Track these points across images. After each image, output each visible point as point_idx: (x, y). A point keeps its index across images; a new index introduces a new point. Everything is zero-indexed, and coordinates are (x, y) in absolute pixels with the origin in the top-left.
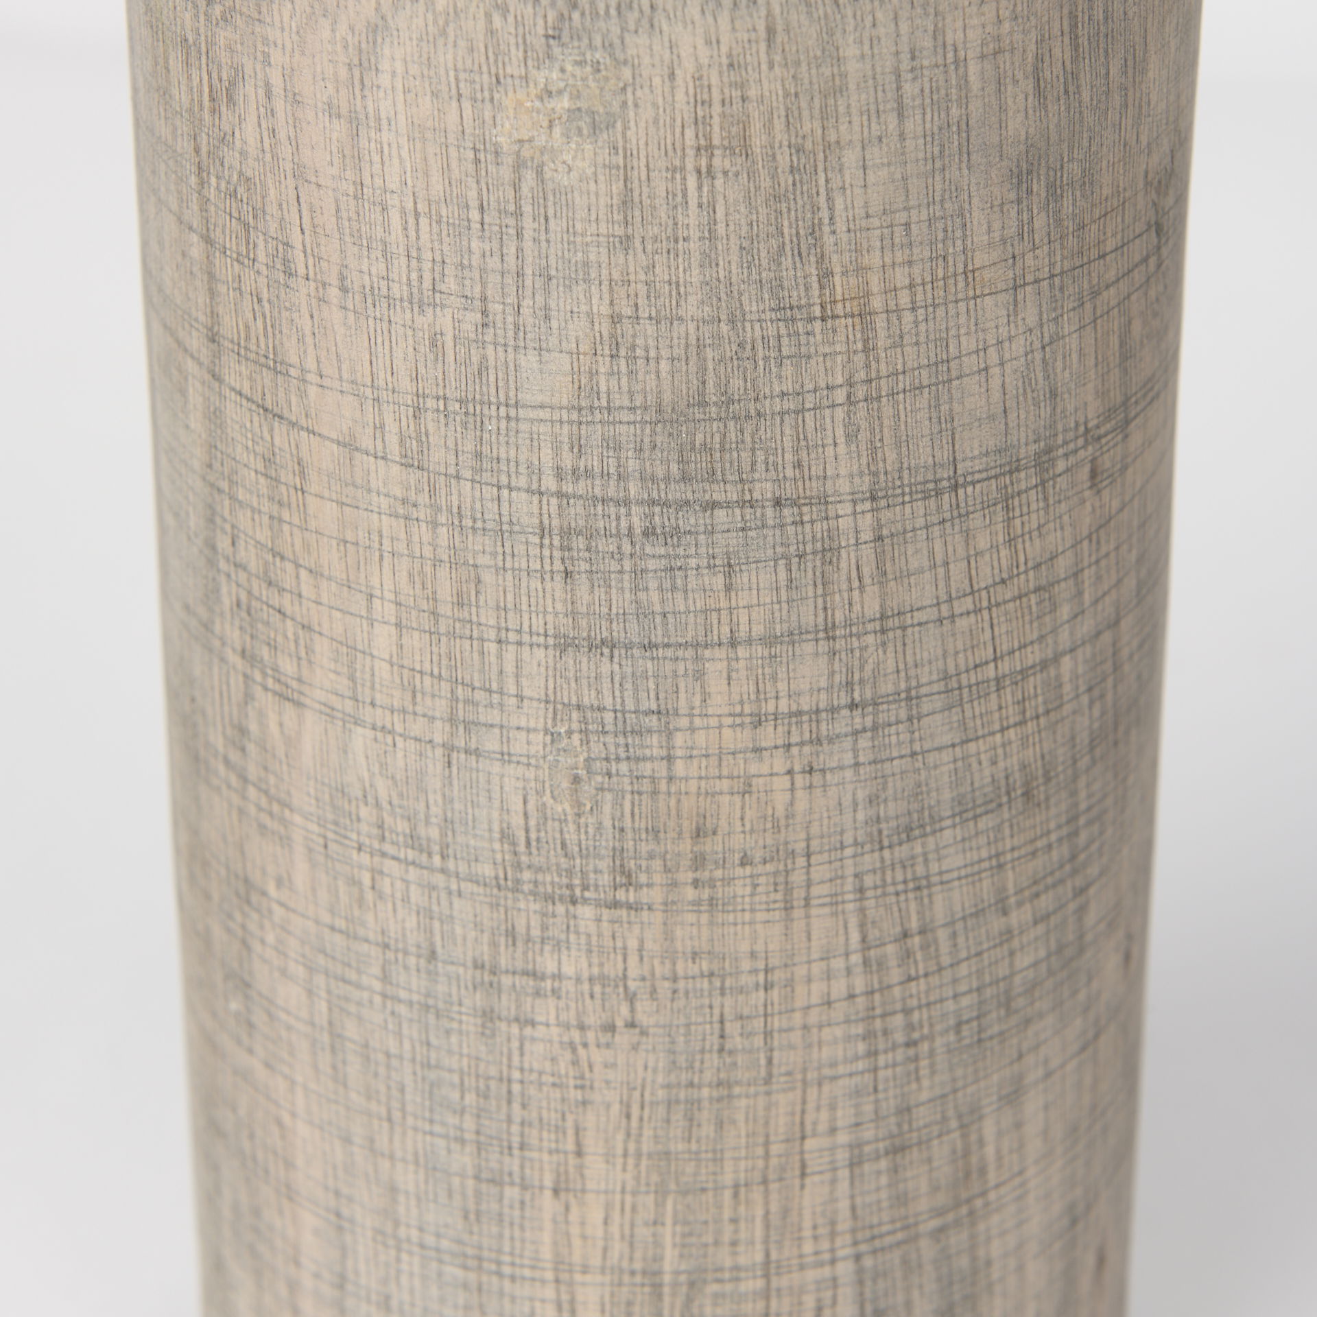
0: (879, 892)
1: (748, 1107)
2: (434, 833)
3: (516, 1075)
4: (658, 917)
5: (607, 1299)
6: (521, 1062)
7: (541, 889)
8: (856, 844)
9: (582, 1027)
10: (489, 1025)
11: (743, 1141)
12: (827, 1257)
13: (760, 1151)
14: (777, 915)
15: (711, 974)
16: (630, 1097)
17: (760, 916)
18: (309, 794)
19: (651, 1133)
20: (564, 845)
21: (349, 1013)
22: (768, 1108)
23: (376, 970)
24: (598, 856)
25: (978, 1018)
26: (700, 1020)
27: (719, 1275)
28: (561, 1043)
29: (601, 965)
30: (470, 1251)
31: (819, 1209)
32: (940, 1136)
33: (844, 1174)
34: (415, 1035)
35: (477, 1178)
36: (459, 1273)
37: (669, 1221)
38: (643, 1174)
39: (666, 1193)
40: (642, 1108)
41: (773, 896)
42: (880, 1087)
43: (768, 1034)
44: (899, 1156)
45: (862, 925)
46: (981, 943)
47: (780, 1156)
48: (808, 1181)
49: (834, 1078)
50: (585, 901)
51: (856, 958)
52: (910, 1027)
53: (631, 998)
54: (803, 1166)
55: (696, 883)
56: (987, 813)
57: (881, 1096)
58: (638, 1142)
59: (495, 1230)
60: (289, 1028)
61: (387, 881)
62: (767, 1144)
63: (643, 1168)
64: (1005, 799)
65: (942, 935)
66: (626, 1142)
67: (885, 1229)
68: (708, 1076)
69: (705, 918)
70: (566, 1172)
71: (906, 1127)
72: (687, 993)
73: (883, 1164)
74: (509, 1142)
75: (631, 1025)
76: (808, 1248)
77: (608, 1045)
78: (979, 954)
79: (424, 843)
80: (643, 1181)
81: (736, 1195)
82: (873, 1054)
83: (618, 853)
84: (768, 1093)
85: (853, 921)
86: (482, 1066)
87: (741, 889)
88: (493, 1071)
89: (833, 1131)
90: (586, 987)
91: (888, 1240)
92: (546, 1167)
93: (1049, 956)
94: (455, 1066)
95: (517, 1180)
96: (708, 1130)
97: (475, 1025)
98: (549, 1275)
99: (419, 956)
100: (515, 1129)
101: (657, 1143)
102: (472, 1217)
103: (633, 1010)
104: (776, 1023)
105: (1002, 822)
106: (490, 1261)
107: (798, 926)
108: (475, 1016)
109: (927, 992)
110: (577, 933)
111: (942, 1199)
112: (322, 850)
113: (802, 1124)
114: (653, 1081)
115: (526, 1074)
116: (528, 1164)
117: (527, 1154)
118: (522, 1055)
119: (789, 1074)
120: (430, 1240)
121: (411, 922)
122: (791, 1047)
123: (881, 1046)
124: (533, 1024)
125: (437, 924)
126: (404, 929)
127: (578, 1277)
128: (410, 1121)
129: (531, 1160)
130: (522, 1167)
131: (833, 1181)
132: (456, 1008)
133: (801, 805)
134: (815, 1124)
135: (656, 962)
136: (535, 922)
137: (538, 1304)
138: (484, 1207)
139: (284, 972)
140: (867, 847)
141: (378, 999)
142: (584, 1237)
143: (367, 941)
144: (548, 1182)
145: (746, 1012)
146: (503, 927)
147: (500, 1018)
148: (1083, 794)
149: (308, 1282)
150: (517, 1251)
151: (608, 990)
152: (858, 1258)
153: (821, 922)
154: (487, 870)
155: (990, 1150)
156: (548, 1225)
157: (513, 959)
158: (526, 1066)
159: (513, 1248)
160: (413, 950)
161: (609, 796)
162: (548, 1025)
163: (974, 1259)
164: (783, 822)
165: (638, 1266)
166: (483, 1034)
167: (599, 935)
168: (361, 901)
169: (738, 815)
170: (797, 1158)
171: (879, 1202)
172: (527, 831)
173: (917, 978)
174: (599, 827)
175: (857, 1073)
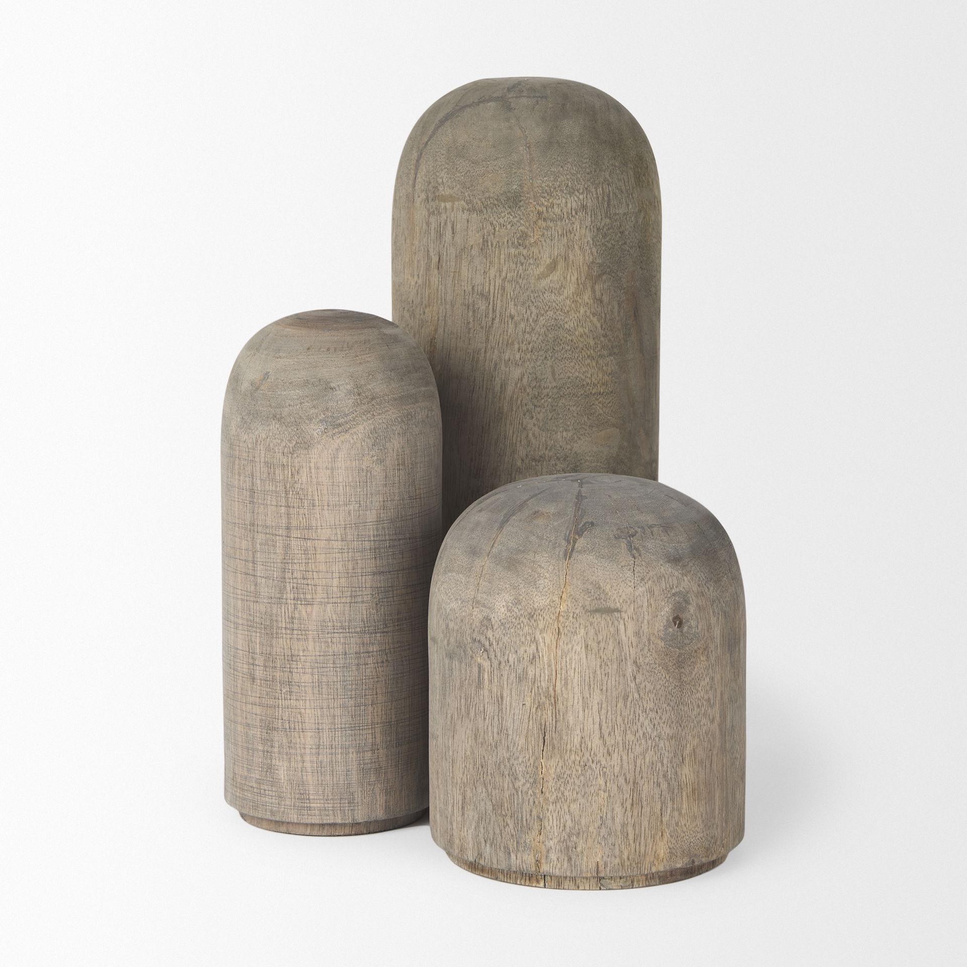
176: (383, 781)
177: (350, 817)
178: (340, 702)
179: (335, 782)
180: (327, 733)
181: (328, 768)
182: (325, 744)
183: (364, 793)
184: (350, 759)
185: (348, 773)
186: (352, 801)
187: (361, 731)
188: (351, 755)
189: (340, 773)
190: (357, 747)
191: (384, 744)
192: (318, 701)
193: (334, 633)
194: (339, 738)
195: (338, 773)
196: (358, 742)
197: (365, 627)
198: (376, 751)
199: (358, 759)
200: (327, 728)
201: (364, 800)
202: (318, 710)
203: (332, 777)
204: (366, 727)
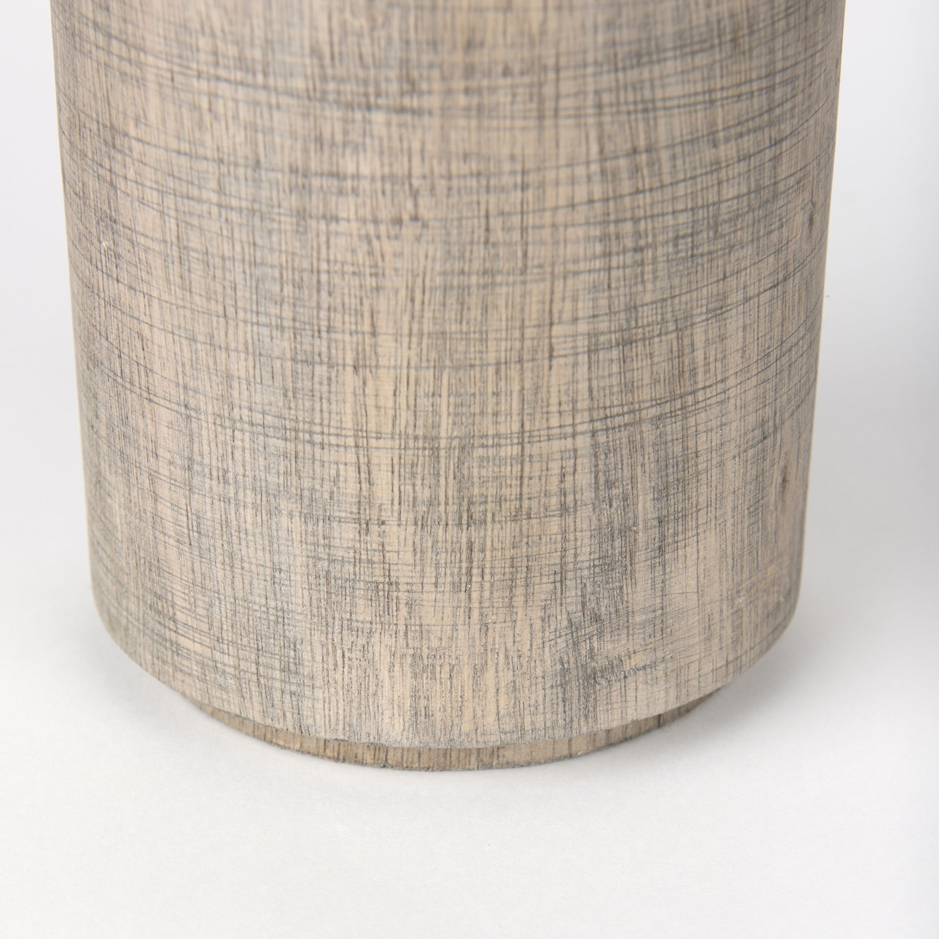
0: (614, 109)
1: (508, 294)
2: (258, 54)
3: (324, 266)
4: (436, 122)
5: (396, 461)
6: (328, 254)
7: (343, 98)
8: (596, 63)
9: (376, 221)
10: (302, 223)
11: (504, 323)
12: (569, 430)
13: (517, 334)
14: (532, 123)
15: (479, 174)
16: (414, 282)
17: (519, 123)
18: (159, 35)
19: (431, 315)
20: (361, 57)
21: (192, 226)
22: (523, 296)
23: (213, 184)
24: (388, 66)
25: (692, 235)
26: (470, 214)
27: (484, 441)
28: (359, 236)
29: (391, 165)
30: (288, 424)
31: (563, 388)
32: (660, 335)
33: (583, 359)
34: (244, 238)
35: (294, 360)
36: (280, 443)
37: (445, 393)
38: (424, 351)
39: (442, 368)
40: (424, 293)
41: (529, 106)
42: (613, 285)
43: (524, 230)
44: (627, 348)
45: (600, 139)
46: (695, 169)
47: (533, 339)
48: (555, 362)
49: (576, 273)
50: (378, 107)
51: (595, 168)
52: (637, 235)
53: (415, 194)
54: (551, 349)
55: (467, 91)
56: (702, 50)
57: (614, 293)
58: (421, 323)
59: (308, 404)
60: (147, 250)
61: (221, 102)
62: (522, 327)
63: (424, 346)
64: (716, 41)
65: (665, 155)
66: (410, 323)
67: (615, 410)
68: (476, 265)
69: (474, 123)
70: (364, 350)
71: (633, 323)
72: (459, 191)
73: (615, 354)
74: (319, 326)
75: (415, 218)
76: (554, 421)
77: (396, 237)
78: (693, 178)
79: (250, 64)
80: (424, 358)
81: (498, 372)
82: (607, 254)
83: (405, 63)
84: (524, 283)
85: (593, 134)
86: (297, 260)
87: (503, 98)
88: (306, 265)
89: (575, 320)
90: (379, 185)
91: (618, 421)
92: (348, 347)
93: (749, 193)
94: (276, 262)
95: (325, 360)
96: (475, 313)
97: (292, 224)
98: (351, 442)
99: (246, 167)
100: (323, 314)
101: (435, 324)
102: (290, 394)
103: (416, 205)
104: (531, 220)
105: (714, 63)
106: (304, 431)
107: (549, 134)
108: (291, 216)
109: (652, 205)
110: (372, 136)
111: (660, 391)
112: (170, 83)
113: (551, 311)
114: (433, 269)
115: (332, 265)
116: (333, 345)
117: (333, 336)
118: (328, 248)
119: (540, 266)
120: (258, 418)
121: (240, 137)
122: (542, 243)
123: (614, 249)
124: (337, 219)
125: (260, 136)
126: (234, 144)
127: (373, 442)
128: (241, 314)
129: (336, 341)
130: (329, 348)
131: (575, 365)
132: (276, 210)
133: (552, 25)
134: (560, 312)
135: (435, 162)
136: (338, 128)
137: (342, 467)
138: (299, 385)
139: (142, 201)
140: (605, 68)
141: (215, 210)
142: (378, 407)
143: (206, 158)
144: (349, 361)
145: (507, 209)
146: (313, 134)
147: (311, 217)
148: (779, 55)
149: (164, 470)
150: (326, 422)
151: (397, 187)
152: (594, 433)
153: (567, 131)
154: (299, 84)
155: (699, 355)
156: (350, 398)
157: (321, 162)
158: (332, 258)
159: (322, 419)
160: (241, 161)
161: (396, 12)
162: (348, 220)
163: (685, 449)
164: (537, 39)
165: (420, 432)
166: (297, 231)
167: (390, 138)
168: (200, 124)
169: (500, 29)
170: (547, 341)
171: (611, 386)
172: (331, 45)
173: (644, 191)
174: (389, 40)
175: (594, 270)
176: (402, 628)
177: (289, 715)
178: (246, 332)
179: (240, 595)
180: (211, 425)
181: (219, 543)
182: (206, 461)
183: (335, 651)
184: (283, 534)
185: (277, 574)
186: (292, 667)
187: (318, 450)
188: (284, 520)
189: (253, 567)
190: (306, 501)
191: (404, 507)
192: (182, 312)
193: (218, 78)
194: (247, 455)
195: (246, 565)
196: (306, 483)
197: (324, 79)
198: (374, 528)
199: (310, 539)
200: (210, 410)
201: (331, 673)
202: (184, 341)
203: (228, 573)
204: (333, 440)
